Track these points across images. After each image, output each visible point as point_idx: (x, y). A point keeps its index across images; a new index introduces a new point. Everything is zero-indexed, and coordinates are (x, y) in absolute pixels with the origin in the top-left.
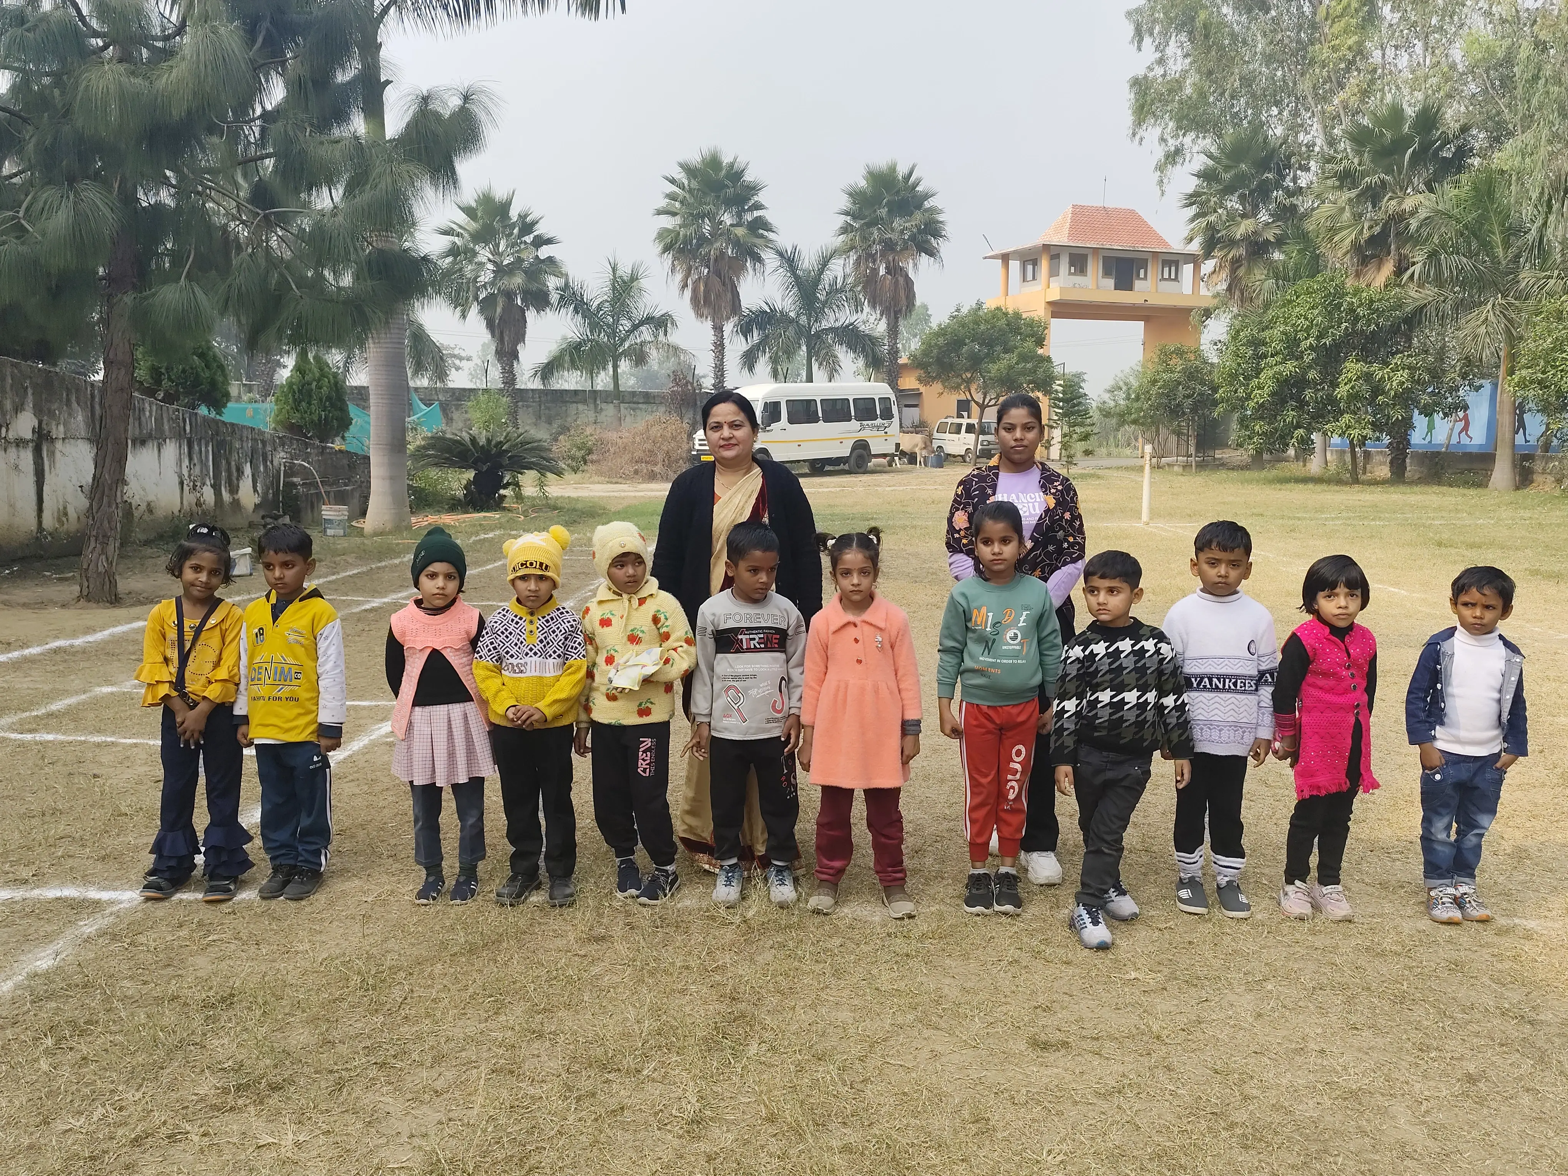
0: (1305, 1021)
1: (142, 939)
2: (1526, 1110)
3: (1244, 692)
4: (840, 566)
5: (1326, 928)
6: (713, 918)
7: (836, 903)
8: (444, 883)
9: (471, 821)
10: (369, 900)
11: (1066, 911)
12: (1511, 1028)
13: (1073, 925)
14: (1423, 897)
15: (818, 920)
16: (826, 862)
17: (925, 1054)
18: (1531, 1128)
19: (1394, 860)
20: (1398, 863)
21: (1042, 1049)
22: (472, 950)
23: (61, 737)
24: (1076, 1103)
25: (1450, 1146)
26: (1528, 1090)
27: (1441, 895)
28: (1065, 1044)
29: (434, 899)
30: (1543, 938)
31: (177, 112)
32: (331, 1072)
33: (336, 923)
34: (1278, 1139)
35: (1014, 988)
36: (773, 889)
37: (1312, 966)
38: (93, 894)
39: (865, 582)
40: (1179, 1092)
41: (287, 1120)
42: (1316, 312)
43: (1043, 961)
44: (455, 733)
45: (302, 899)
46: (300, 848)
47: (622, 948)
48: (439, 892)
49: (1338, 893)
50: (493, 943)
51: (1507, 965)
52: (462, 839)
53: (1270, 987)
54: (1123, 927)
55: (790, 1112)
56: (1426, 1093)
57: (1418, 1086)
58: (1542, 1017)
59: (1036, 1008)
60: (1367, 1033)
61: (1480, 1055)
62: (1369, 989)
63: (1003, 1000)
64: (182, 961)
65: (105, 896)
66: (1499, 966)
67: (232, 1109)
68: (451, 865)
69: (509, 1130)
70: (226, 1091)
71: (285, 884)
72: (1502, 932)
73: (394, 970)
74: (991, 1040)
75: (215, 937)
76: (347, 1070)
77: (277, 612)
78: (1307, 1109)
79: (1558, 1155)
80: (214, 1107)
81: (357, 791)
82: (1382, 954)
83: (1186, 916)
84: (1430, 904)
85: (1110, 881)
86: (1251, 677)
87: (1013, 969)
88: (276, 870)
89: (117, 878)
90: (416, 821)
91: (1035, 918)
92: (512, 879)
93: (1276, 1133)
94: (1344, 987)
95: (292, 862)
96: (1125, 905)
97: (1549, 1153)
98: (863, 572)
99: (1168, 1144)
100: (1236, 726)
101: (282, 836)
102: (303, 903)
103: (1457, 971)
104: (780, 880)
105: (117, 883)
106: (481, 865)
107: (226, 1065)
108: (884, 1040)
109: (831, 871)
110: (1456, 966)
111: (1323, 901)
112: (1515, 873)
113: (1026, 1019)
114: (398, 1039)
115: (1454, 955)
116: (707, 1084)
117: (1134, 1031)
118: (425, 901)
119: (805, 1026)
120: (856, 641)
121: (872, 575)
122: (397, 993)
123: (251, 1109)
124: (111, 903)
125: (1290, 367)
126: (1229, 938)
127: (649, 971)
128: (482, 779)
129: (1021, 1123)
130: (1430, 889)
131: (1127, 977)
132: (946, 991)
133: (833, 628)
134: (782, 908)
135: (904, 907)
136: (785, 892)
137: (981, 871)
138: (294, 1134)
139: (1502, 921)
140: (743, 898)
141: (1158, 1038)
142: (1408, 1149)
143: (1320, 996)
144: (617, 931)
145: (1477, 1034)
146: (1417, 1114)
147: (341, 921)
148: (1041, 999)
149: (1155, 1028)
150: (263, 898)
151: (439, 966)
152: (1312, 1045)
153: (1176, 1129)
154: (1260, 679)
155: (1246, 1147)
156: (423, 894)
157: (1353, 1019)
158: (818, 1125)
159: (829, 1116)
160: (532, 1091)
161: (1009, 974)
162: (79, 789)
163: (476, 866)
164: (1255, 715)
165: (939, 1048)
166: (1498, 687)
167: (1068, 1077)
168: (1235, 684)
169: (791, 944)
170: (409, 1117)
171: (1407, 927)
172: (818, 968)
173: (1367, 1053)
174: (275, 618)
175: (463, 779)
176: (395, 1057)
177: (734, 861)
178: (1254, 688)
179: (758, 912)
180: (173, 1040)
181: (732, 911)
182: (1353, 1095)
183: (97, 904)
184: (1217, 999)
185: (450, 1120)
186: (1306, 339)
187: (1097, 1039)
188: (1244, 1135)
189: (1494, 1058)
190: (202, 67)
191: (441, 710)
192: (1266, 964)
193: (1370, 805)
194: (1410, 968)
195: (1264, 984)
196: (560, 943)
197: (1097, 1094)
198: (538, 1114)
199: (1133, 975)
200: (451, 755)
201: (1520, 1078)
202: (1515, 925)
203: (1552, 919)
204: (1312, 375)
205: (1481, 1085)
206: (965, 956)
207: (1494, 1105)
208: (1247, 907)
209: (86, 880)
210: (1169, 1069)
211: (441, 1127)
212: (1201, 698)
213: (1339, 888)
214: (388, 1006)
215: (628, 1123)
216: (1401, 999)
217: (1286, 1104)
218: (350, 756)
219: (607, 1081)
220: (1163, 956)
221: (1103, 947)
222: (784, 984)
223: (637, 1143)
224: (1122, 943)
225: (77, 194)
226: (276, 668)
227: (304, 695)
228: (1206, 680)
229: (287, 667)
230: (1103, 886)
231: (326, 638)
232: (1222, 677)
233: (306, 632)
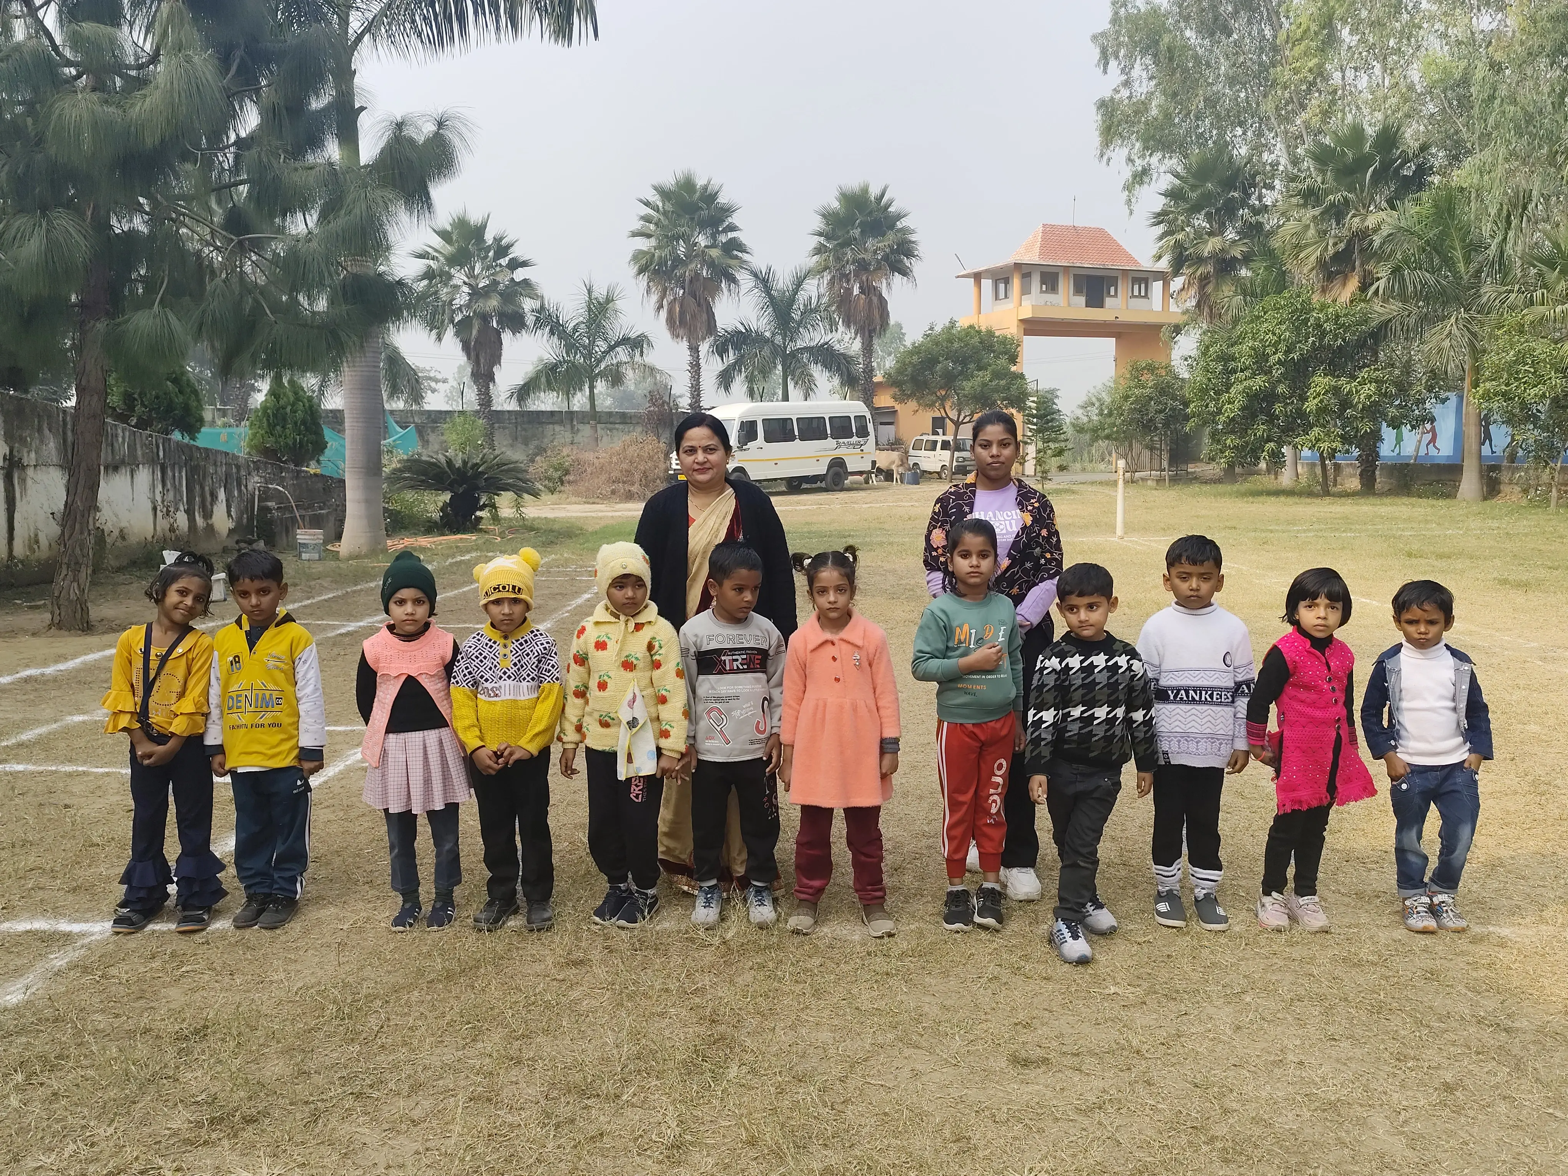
0: (1283, 1033)
1: (113, 971)
2: (1503, 1118)
3: (1220, 704)
4: (817, 585)
5: (1303, 939)
6: (692, 940)
7: (816, 922)
8: (420, 909)
9: (448, 847)
10: (345, 927)
11: (1046, 927)
12: (1487, 1035)
13: (1052, 940)
14: (1398, 906)
15: (797, 939)
16: (805, 881)
17: (906, 1073)
18: (1508, 1136)
19: (1369, 870)
20: (1373, 873)
21: (1022, 1066)
22: (449, 976)
23: (31, 767)
24: (1057, 1120)
25: (1428, 1156)
26: (1505, 1098)
27: (1416, 904)
28: (1045, 1061)
29: (411, 925)
30: (1517, 946)
31: (151, 140)
32: (306, 1103)
33: (311, 952)
34: (1258, 1153)
35: (994, 1005)
36: (752, 909)
37: (1289, 978)
38: (64, 926)
39: (842, 599)
40: (1160, 1106)
41: (262, 1153)
42: (1284, 327)
43: (1022, 977)
44: (431, 760)
45: (276, 928)
46: (276, 876)
47: (601, 972)
48: (415, 918)
49: (1314, 904)
50: (469, 969)
51: (1482, 973)
52: (438, 865)
53: (1248, 999)
54: (1102, 941)
55: (770, 1135)
56: (1404, 1103)
57: (1396, 1096)
58: (1517, 1025)
59: (1016, 1024)
60: (1345, 1044)
61: (1457, 1064)
62: (1346, 999)
63: (983, 1017)
64: (155, 993)
65: (76, 928)
66: (1475, 974)
67: (206, 1143)
68: (427, 891)
69: (487, 1159)
70: (199, 1125)
71: (259, 913)
72: (1477, 940)
73: (371, 998)
74: (971, 1058)
75: (189, 968)
76: (323, 1100)
77: (251, 640)
78: (1286, 1121)
79: (1535, 1162)
80: (187, 1142)
81: (332, 817)
82: (1359, 964)
83: (1164, 930)
84: (1405, 913)
85: (1087, 895)
86: (1227, 689)
87: (992, 986)
88: (250, 898)
89: (89, 910)
90: (392, 848)
91: (1015, 934)
92: (490, 904)
93: (1256, 1146)
94: (1322, 998)
95: (266, 890)
96: (1103, 918)
97: (1527, 1160)
98: (839, 589)
99: (1148, 1159)
100: (1211, 738)
101: (257, 864)
102: (278, 931)
103: (1434, 980)
104: (759, 900)
105: (89, 915)
106: (458, 890)
107: (199, 1099)
108: (865, 1060)
109: (810, 891)
110: (1431, 975)
111: (1299, 912)
112: (1489, 881)
113: (1007, 1036)
114: (375, 1069)
115: (1430, 964)
116: (687, 1108)
117: (1115, 1047)
118: (401, 928)
119: (785, 1047)
120: (834, 659)
121: (848, 593)
122: (373, 1022)
123: (225, 1142)
124: (82, 935)
125: (1259, 382)
126: (1207, 951)
127: (628, 995)
128: (458, 805)
129: (1002, 1141)
130: (1405, 899)
131: (1107, 991)
132: (926, 1009)
133: (811, 646)
134: (761, 928)
135: (883, 925)
136: (764, 912)
137: (960, 888)
138: (269, 1167)
139: (1477, 929)
140: (723, 919)
141: (1138, 1052)
142: (1387, 1159)
143: (1298, 1007)
144: (596, 955)
145: (1454, 1043)
146: (1395, 1124)
147: (316, 949)
148: (1021, 1016)
149: (1134, 1043)
150: (238, 927)
151: (416, 993)
152: (1291, 1057)
153: (1157, 1144)
154: (1237, 690)
155: (1226, 1161)
156: (399, 921)
157: (1331, 1029)
158: (799, 1147)
159: (810, 1138)
160: (510, 1119)
161: (990, 991)
162: (49, 820)
163: (452, 891)
164: (1231, 726)
165: (919, 1067)
166: (1451, 697)
167: (1049, 1094)
168: (1211, 696)
169: (771, 965)
170: (386, 1148)
171: (1383, 936)
172: (798, 988)
173: (1345, 1064)
174: (252, 643)
175: (439, 806)
176: (371, 1087)
177: (713, 882)
178: (1230, 699)
179: (738, 933)
180: (146, 1074)
181: (711, 932)
182: (1333, 1106)
183: (67, 938)
184: (1196, 1012)
185: (427, 1150)
186: (1275, 353)
187: (1077, 1055)
188: (1224, 1149)
189: (1470, 1067)
190: (176, 96)
191: (415, 738)
192: (1245, 976)
193: (1345, 815)
194: (1387, 978)
195: (1243, 996)
196: (538, 968)
197: (1078, 1110)
198: (516, 1142)
199: (1113, 990)
200: (427, 781)
201: (1497, 1086)
202: (1489, 933)
203: (1526, 926)
204: (1281, 389)
205: (1458, 1094)
206: (946, 974)
207: (1471, 1113)
208: (1225, 920)
209: (57, 912)
210: (1149, 1083)
211: (418, 1157)
212: (1177, 711)
213: (1316, 898)
214: (364, 1035)
215: (608, 1149)
216: (1378, 1009)
217: (1266, 1117)
218: (326, 782)
219: (587, 1107)
220: (1142, 970)
221: (1083, 961)
222: (764, 1005)
223: (617, 1170)
224: (1102, 958)
225: (49, 223)
226: (257, 695)
227: (286, 720)
228: (1183, 692)
229: (267, 693)
230: (1080, 901)
231: (305, 662)
232: (1197, 689)
233: (286, 657)
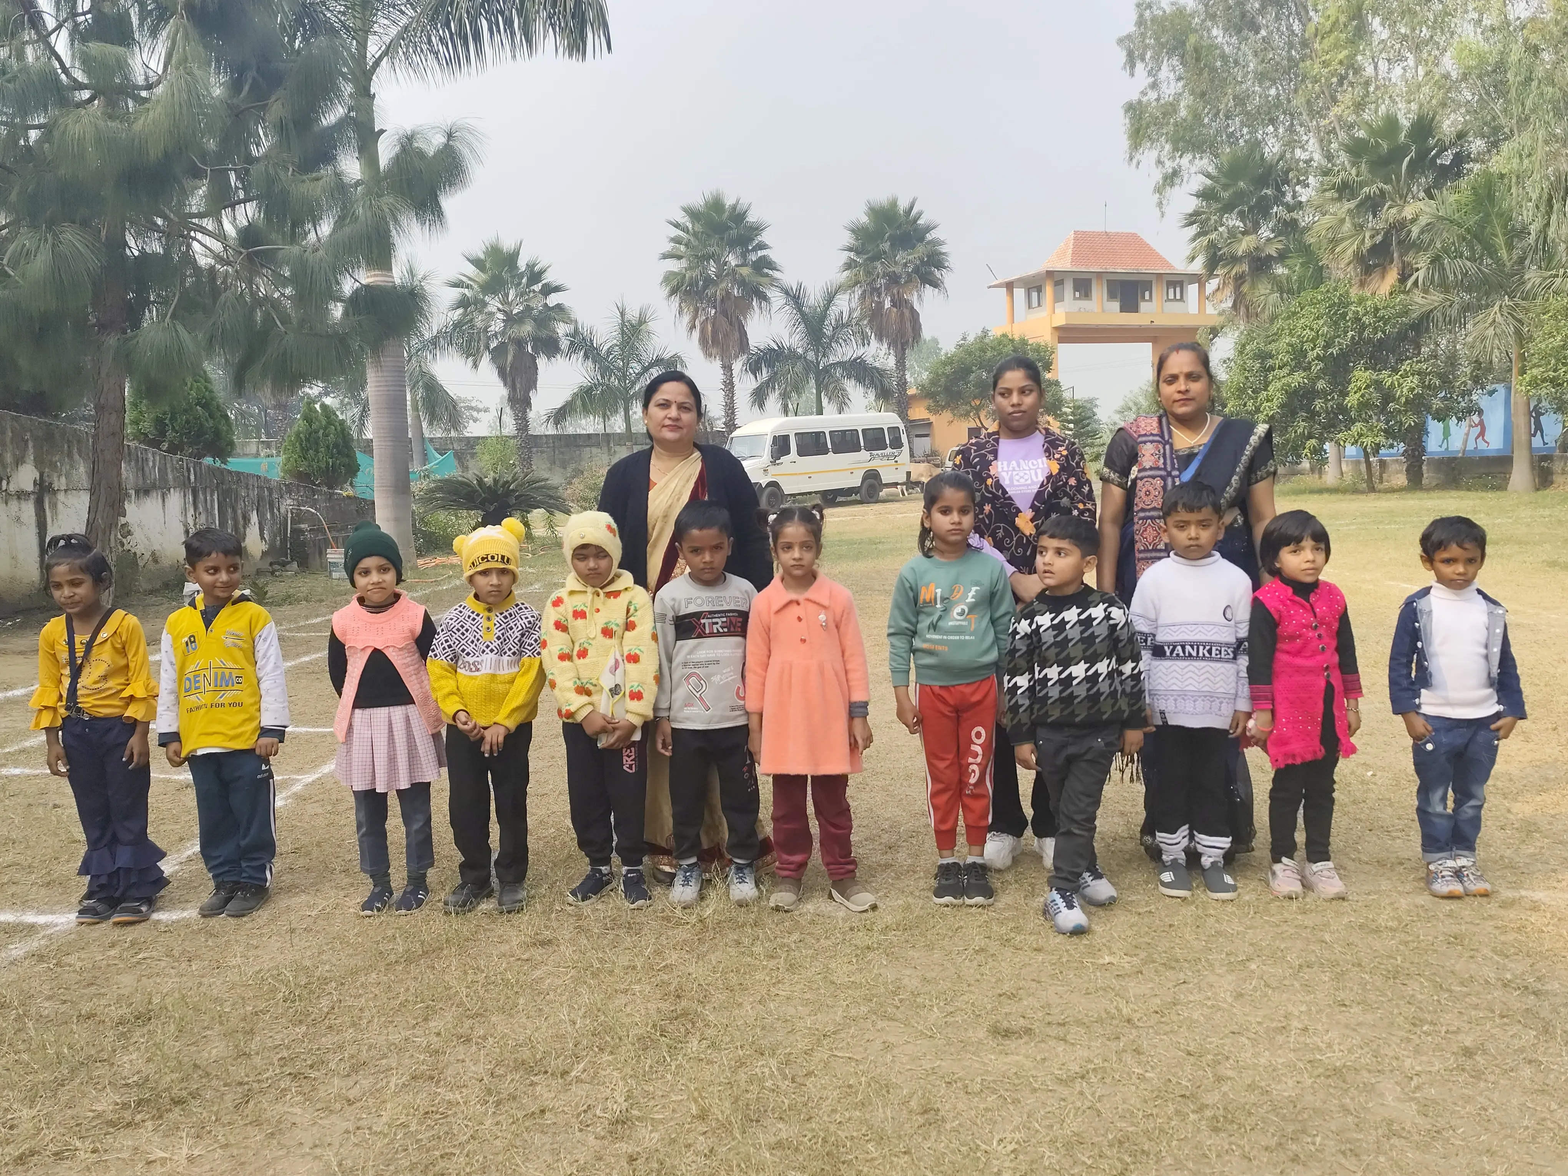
0: (1289, 1000)
1: (71, 959)
2: (1527, 1082)
3: (1220, 660)
4: (782, 540)
5: (1317, 906)
6: (667, 919)
7: (800, 900)
8: (391, 894)
9: (416, 826)
10: (313, 914)
11: (1042, 899)
12: (1514, 1000)
13: (1047, 912)
14: (1422, 873)
15: (777, 917)
16: (785, 857)
17: (878, 1045)
18: (1532, 1101)
19: (1394, 838)
20: (1398, 841)
21: (1003, 1036)
22: (409, 959)
23: (27, 771)
24: (1035, 1090)
25: (1441, 1123)
26: (1530, 1062)
27: (1441, 868)
28: (1028, 1031)
29: (379, 910)
30: (1551, 909)
31: (154, 153)
32: (241, 1084)
33: (273, 938)
34: (1252, 1120)
35: (979, 977)
36: (732, 887)
37: (1299, 944)
38: (30, 918)
39: (808, 556)
40: (1148, 1075)
41: (184, 1135)
42: (1321, 322)
43: (1011, 949)
44: (396, 737)
45: (243, 916)
46: (244, 865)
47: (567, 950)
48: (384, 903)
49: (1329, 870)
50: (431, 951)
51: (1511, 936)
52: (408, 846)
53: (1253, 966)
54: (1101, 913)
55: (721, 1109)
56: (1418, 1068)
57: (1409, 1061)
58: (1548, 987)
59: (1000, 995)
60: (1355, 1009)
61: (1479, 1028)
62: (1360, 965)
63: (966, 989)
64: (107, 979)
65: (42, 919)
66: (1503, 938)
67: (129, 1125)
69: (419, 1137)
70: (125, 1106)
71: (227, 901)
72: (1506, 905)
73: (326, 981)
74: (949, 1029)
75: (146, 955)
76: (259, 1081)
77: (208, 618)
78: (1286, 1088)
79: (1562, 1128)
80: (111, 1123)
81: (320, 811)
82: (1377, 931)
83: (1168, 900)
84: (1429, 878)
85: (1084, 863)
86: (1228, 645)
87: (978, 957)
88: (218, 887)
89: (58, 903)
90: (359, 828)
91: (1008, 907)
92: (462, 887)
93: (1250, 1114)
94: (1335, 964)
95: (235, 879)
96: (1102, 889)
97: (1552, 1126)
98: (804, 545)
99: (1130, 1129)
100: (1210, 696)
101: (226, 850)
102: (244, 919)
103: (1457, 945)
104: (740, 878)
105: (57, 907)
106: (431, 873)
107: (130, 1081)
108: (834, 1033)
109: (792, 867)
110: (1456, 939)
111: (1313, 879)
112: (1524, 847)
113: (989, 1007)
114: (319, 1049)
115: (1455, 929)
116: (638, 1083)
117: (1104, 1016)
118: (368, 912)
119: (751, 1021)
120: (800, 619)
121: (814, 549)
122: (325, 1002)
123: (149, 1124)
124: (47, 926)
125: (1298, 379)
126: (1212, 920)
127: (592, 973)
128: (429, 784)
129: (973, 1113)
130: (1429, 863)
131: (1101, 961)
132: (906, 981)
133: (775, 607)
134: (741, 906)
135: (865, 898)
136: (745, 889)
137: (950, 860)
138: (190, 1148)
139: (1507, 894)
140: (702, 897)
141: (1129, 1021)
142: (1395, 1127)
143: (1306, 974)
144: (566, 933)
145: (1476, 1007)
146: (1406, 1090)
147: (280, 935)
148: (1006, 987)
149: (1125, 1011)
150: (204, 916)
151: (374, 975)
152: (1295, 1023)
153: (1141, 1114)
154: (1238, 647)
155: (1216, 1130)
156: (367, 905)
157: (1341, 995)
158: (752, 1121)
159: (766, 1111)
160: (450, 1096)
161: (975, 963)
162: (36, 819)
163: (425, 875)
164: (1234, 684)
165: (892, 1039)
166: (1484, 641)
167: (1028, 1064)
168: (1210, 652)
169: (746, 941)
170: (315, 1129)
171: (1404, 903)
172: (772, 964)
173: (1355, 1030)
174: (208, 623)
175: (404, 785)
176: (311, 1067)
177: (693, 860)
178: (1232, 656)
179: (715, 911)
180: (81, 1057)
181: (688, 911)
182: (1337, 1072)
183: (32, 928)
184: (1196, 981)
185: (358, 1128)
186: (1313, 349)
187: (1064, 1025)
188: (1215, 1117)
189: (1493, 1031)
190: (177, 107)
191: (380, 714)
192: (1251, 944)
193: (1372, 786)
194: (1406, 943)
195: (1248, 964)
196: (505, 948)
197: (1060, 1081)
198: (453, 1120)
199: (1107, 959)
200: (392, 760)
201: (1522, 1050)
202: (1522, 897)
203: (1562, 890)
204: (1321, 385)
205: (1477, 1058)
206: (930, 947)
207: (1492, 1078)
208: (1234, 888)
209: (25, 904)
210: (1138, 1052)
211: (346, 1135)
212: (1175, 667)
213: (1330, 864)
214: (313, 1017)
215: (548, 1126)
216: (1394, 974)
217: (1263, 1084)
218: (319, 779)
219: (533, 1084)
220: (1141, 940)
221: (1078, 932)
222: (734, 979)
223: (555, 1146)
224: (1098, 928)
225: (55, 236)
226: (216, 674)
227: (248, 700)
228: (1179, 648)
229: (227, 672)
230: (1075, 870)
231: (265, 640)
232: (1195, 645)
233: (244, 633)
